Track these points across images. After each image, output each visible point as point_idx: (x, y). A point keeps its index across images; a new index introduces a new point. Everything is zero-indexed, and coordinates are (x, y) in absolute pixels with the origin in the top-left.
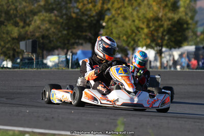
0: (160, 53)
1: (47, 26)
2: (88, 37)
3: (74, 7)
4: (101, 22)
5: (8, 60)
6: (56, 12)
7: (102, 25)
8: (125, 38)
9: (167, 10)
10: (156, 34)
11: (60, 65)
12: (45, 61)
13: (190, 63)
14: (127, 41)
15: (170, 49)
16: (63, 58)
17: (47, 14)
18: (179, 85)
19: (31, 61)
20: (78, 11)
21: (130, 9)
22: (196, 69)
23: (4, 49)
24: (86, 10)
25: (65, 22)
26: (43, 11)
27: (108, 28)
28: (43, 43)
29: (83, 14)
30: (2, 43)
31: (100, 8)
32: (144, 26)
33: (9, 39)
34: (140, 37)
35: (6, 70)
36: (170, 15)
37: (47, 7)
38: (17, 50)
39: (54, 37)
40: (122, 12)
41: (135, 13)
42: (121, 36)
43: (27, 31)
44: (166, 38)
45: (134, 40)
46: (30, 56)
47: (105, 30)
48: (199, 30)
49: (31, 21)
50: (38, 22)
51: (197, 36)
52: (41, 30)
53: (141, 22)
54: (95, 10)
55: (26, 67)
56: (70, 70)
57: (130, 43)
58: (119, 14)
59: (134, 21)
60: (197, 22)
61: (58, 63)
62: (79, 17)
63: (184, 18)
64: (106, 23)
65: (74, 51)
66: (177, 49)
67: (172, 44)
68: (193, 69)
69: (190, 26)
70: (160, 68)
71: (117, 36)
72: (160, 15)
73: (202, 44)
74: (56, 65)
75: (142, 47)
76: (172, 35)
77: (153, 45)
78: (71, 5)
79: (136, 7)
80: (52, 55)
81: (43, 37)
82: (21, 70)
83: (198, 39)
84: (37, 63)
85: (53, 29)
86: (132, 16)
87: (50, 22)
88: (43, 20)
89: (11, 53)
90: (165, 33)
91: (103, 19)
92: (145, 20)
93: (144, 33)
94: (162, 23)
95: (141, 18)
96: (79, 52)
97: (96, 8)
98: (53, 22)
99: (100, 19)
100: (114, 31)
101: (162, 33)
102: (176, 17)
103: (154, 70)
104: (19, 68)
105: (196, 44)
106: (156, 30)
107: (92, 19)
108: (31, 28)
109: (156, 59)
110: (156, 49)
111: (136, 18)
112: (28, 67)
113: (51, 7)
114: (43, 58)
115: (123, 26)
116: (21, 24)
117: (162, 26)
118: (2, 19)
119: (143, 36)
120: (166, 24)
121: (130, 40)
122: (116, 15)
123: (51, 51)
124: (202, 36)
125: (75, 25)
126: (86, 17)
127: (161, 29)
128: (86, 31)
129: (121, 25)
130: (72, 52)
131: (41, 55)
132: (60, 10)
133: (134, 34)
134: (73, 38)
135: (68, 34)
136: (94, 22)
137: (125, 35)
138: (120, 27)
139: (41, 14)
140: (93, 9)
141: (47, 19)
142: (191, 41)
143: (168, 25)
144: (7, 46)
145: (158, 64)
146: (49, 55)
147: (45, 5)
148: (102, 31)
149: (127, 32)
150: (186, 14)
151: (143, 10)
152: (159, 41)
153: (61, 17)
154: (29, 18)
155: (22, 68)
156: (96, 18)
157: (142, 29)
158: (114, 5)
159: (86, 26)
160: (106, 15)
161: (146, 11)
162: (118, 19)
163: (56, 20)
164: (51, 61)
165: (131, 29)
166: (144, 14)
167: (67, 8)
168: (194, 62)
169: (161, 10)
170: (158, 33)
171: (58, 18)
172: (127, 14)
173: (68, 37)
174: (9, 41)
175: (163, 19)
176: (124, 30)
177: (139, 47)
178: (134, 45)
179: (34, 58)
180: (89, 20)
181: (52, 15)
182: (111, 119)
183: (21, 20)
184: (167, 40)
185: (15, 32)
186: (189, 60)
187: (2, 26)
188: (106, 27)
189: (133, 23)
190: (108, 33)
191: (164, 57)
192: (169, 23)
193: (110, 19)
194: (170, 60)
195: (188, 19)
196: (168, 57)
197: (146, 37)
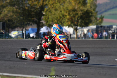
0: (76, 29)
1: (11, 14)
2: (35, 21)
3: (27, 3)
4: (42, 12)
6: (16, 6)
8: (56, 21)
9: (80, 5)
10: (74, 19)
11: (19, 37)
12: (10, 34)
13: (94, 36)
14: (57, 23)
15: (82, 27)
16: (21, 33)
17: (11, 8)
18: (87, 48)
19: (2, 34)
20: (29, 5)
21: (58, 4)
22: (97, 39)
24: (34, 5)
25: (21, 12)
26: (9, 6)
28: (9, 24)
29: (32, 7)
31: (41, 4)
32: (67, 14)
34: (65, 21)
36: (82, 8)
37: (11, 3)
39: (16, 20)
40: (54, 6)
41: (62, 7)
42: (54, 20)
44: (80, 21)
45: (61, 22)
46: (1, 32)
47: (44, 16)
48: (99, 16)
49: (2, 11)
51: (97, 20)
52: (8, 17)
53: (65, 12)
54: (39, 5)
56: (25, 39)
58: (52, 7)
60: (97, 12)
61: (18, 35)
62: (30, 9)
63: (90, 9)
64: (45, 12)
65: (27, 28)
66: (86, 28)
67: (83, 24)
68: (95, 39)
69: (93, 14)
70: (76, 38)
71: (52, 20)
72: (76, 8)
74: (17, 37)
75: (66, 26)
76: (83, 19)
77: (72, 25)
78: (25, 2)
79: (62, 4)
80: (14, 31)
81: (9, 20)
83: (98, 22)
84: (6, 36)
85: (14, 16)
86: (60, 8)
87: (13, 12)
88: (9, 11)
90: (79, 19)
91: (44, 10)
92: (67, 11)
93: (67, 18)
94: (77, 12)
95: (65, 10)
96: (30, 29)
97: (39, 4)
98: (15, 12)
99: (42, 10)
100: (50, 17)
101: (77, 18)
102: (85, 9)
103: (73, 39)
105: (97, 25)
106: (74, 17)
107: (37, 10)
108: (2, 15)
109: (74, 33)
110: (74, 27)
111: (62, 9)
113: (13, 3)
114: (9, 33)
115: (55, 14)
117: (77, 14)
119: (66, 20)
120: (80, 13)
121: (59, 22)
122: (51, 8)
123: (13, 29)
125: (27, 14)
126: (34, 9)
127: (77, 16)
128: (33, 17)
129: (54, 14)
130: (25, 29)
131: (8, 31)
132: (19, 5)
133: (61, 19)
134: (26, 21)
135: (23, 19)
136: (39, 12)
137: (56, 19)
138: (53, 15)
139: (8, 7)
140: (37, 4)
141: (11, 10)
142: (94, 23)
143: (81, 14)
145: (75, 36)
146: (12, 31)
147: (10, 2)
148: (43, 17)
149: (57, 17)
150: (91, 7)
151: (66, 5)
152: (76, 23)
153: (19, 9)
154: (1, 9)
156: (39, 9)
157: (66, 16)
158: (49, 2)
159: (34, 14)
160: (45, 8)
161: (68, 6)
162: (52, 10)
163: (16, 10)
164: (13, 34)
165: (59, 16)
166: (67, 7)
167: (22, 4)
168: (95, 35)
169: (77, 5)
170: (75, 18)
171: (18, 10)
172: (57, 7)
173: (24, 21)
175: (78, 10)
176: (55, 16)
177: (64, 26)
179: (4, 33)
180: (35, 11)
181: (14, 8)
184: (80, 22)
186: (93, 34)
188: (45, 15)
189: (60, 12)
190: (46, 18)
191: (78, 32)
192: (81, 12)
193: (48, 10)
194: (82, 34)
195: (92, 10)
196: (81, 32)
197: (68, 21)
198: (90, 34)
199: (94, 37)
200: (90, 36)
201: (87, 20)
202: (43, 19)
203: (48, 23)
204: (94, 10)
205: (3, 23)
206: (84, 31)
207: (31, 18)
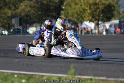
0: (97, 25)
1: (29, 9)
2: (54, 16)
4: (62, 6)
5: (5, 30)
6: (34, 1)
7: (62, 8)
8: (76, 16)
10: (95, 13)
12: (28, 31)
13: (116, 31)
14: (77, 18)
15: (104, 22)
16: (39, 29)
17: (29, 2)
18: (110, 44)
19: (19, 31)
22: (120, 34)
23: (3, 24)
25: (39, 6)
27: (66, 10)
28: (26, 19)
29: (51, 1)
30: (2, 20)
32: (88, 8)
33: (6, 17)
34: (85, 15)
35: (4, 36)
36: (103, 1)
38: (11, 24)
39: (33, 16)
42: (74, 15)
43: (16, 12)
44: (101, 15)
45: (82, 17)
46: (18, 28)
47: (64, 11)
48: (121, 10)
49: (19, 6)
50: (23, 7)
51: (120, 14)
52: (25, 12)
53: (86, 6)
55: (16, 34)
57: (79, 19)
58: (72, 1)
59: (81, 5)
60: (120, 6)
61: (36, 32)
62: (48, 3)
63: (112, 3)
64: (64, 6)
66: (108, 22)
67: (105, 19)
68: (118, 34)
69: (116, 8)
70: (97, 34)
71: (72, 15)
72: (97, 1)
73: (123, 19)
75: (87, 21)
76: (105, 14)
77: (93, 20)
80: (32, 27)
81: (27, 16)
82: (13, 36)
83: (121, 16)
84: (23, 32)
85: (32, 11)
86: (80, 2)
87: (30, 6)
88: (26, 6)
89: (7, 26)
90: (100, 13)
92: (88, 5)
93: (88, 13)
94: (99, 6)
95: (86, 4)
98: (32, 6)
100: (70, 12)
101: (99, 13)
102: (107, 3)
103: (94, 35)
104: (12, 35)
105: (120, 19)
106: (95, 11)
107: (56, 4)
108: (19, 10)
109: (95, 29)
111: (83, 4)
112: (17, 34)
114: (27, 28)
115: (75, 8)
116: (13, 8)
117: (98, 8)
118: (1, 5)
119: (87, 14)
120: (101, 7)
121: (79, 17)
123: (31, 24)
124: (123, 14)
125: (46, 9)
126: (53, 3)
127: (98, 11)
128: (52, 12)
129: (74, 8)
131: (25, 27)
133: (82, 14)
134: (45, 16)
135: (42, 14)
136: (58, 6)
137: (76, 14)
138: (73, 9)
139: (25, 2)
141: (29, 5)
142: (116, 17)
143: (102, 8)
144: (4, 22)
145: (97, 31)
146: (30, 27)
148: (62, 12)
149: (77, 12)
150: (113, 1)
152: (97, 17)
153: (37, 3)
154: (18, 4)
155: (14, 35)
156: (58, 4)
157: (87, 10)
159: (52, 9)
160: (65, 2)
162: (72, 4)
163: (34, 5)
164: (31, 31)
165: (80, 11)
166: (87, 1)
168: (118, 30)
170: (96, 12)
171: (36, 4)
172: (77, 1)
173: (42, 16)
174: (6, 19)
175: (99, 4)
176: (75, 11)
177: (85, 21)
178: (82, 20)
179: (21, 29)
180: (54, 5)
181: (32, 2)
182: (67, 65)
183: (13, 5)
184: (102, 17)
185: (9, 13)
186: (116, 29)
187: (1, 10)
188: (65, 9)
189: (81, 7)
190: (66, 13)
191: (100, 27)
192: (103, 6)
193: (67, 4)
194: (104, 29)
195: (114, 4)
196: (102, 27)
197: (89, 15)
198: (112, 29)
199: (117, 33)
200: (112, 31)
201: (109, 14)
202: (62, 14)
203: (68, 18)
204: (117, 3)
205: (20, 19)
206: (106, 26)
207: (50, 12)
